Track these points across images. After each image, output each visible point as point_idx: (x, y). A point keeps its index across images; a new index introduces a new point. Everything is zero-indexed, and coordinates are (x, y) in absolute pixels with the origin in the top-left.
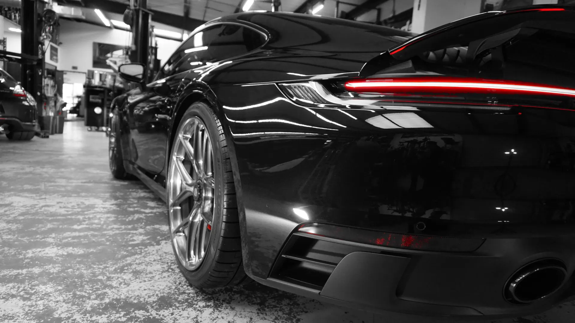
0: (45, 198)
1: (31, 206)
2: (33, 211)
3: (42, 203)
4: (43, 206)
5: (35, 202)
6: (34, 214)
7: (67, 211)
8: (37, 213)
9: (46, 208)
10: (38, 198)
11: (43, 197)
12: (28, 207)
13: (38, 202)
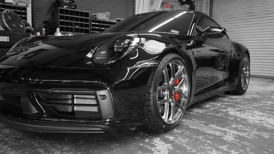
0: (259, 121)
1: (270, 117)
2: (270, 115)
3: (263, 118)
4: (264, 116)
5: (267, 119)
6: (271, 113)
7: (254, 111)
8: (269, 113)
9: (263, 115)
10: (263, 122)
11: (260, 122)
12: (272, 118)
13: (265, 119)
